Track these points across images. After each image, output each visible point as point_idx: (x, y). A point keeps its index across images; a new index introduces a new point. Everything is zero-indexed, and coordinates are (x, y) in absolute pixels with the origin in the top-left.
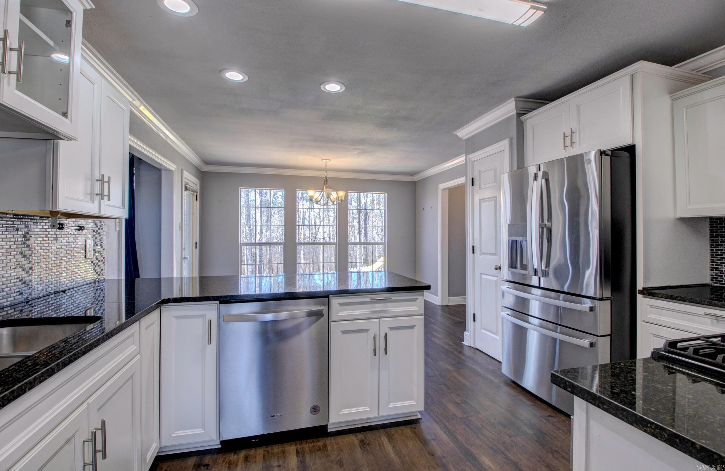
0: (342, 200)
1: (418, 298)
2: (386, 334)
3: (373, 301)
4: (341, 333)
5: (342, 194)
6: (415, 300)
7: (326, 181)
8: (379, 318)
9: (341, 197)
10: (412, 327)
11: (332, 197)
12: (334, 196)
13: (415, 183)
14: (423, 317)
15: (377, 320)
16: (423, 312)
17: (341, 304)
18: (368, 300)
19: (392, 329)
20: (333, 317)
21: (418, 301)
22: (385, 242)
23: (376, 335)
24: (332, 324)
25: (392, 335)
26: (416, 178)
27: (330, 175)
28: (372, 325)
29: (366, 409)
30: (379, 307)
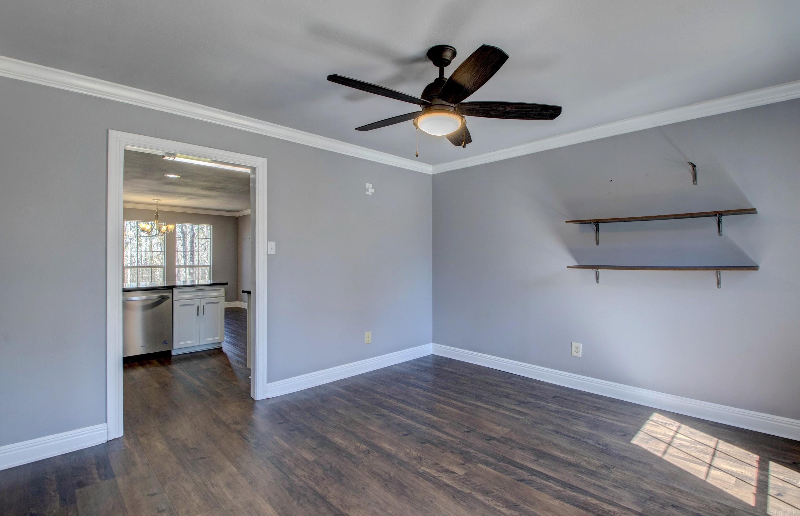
0: (171, 232)
1: (221, 289)
2: (204, 306)
3: (197, 291)
4: (179, 306)
5: (171, 227)
6: (220, 290)
7: (157, 216)
8: (200, 299)
9: (171, 229)
10: (218, 303)
11: (162, 229)
12: (164, 228)
13: (237, 218)
14: (224, 298)
15: (199, 300)
16: (224, 295)
17: (180, 292)
18: (194, 290)
19: (207, 303)
20: (175, 298)
21: (221, 290)
22: (210, 265)
23: (198, 306)
24: (175, 302)
25: (207, 307)
26: (238, 215)
27: (160, 208)
28: (197, 302)
29: (193, 342)
30: (200, 293)
